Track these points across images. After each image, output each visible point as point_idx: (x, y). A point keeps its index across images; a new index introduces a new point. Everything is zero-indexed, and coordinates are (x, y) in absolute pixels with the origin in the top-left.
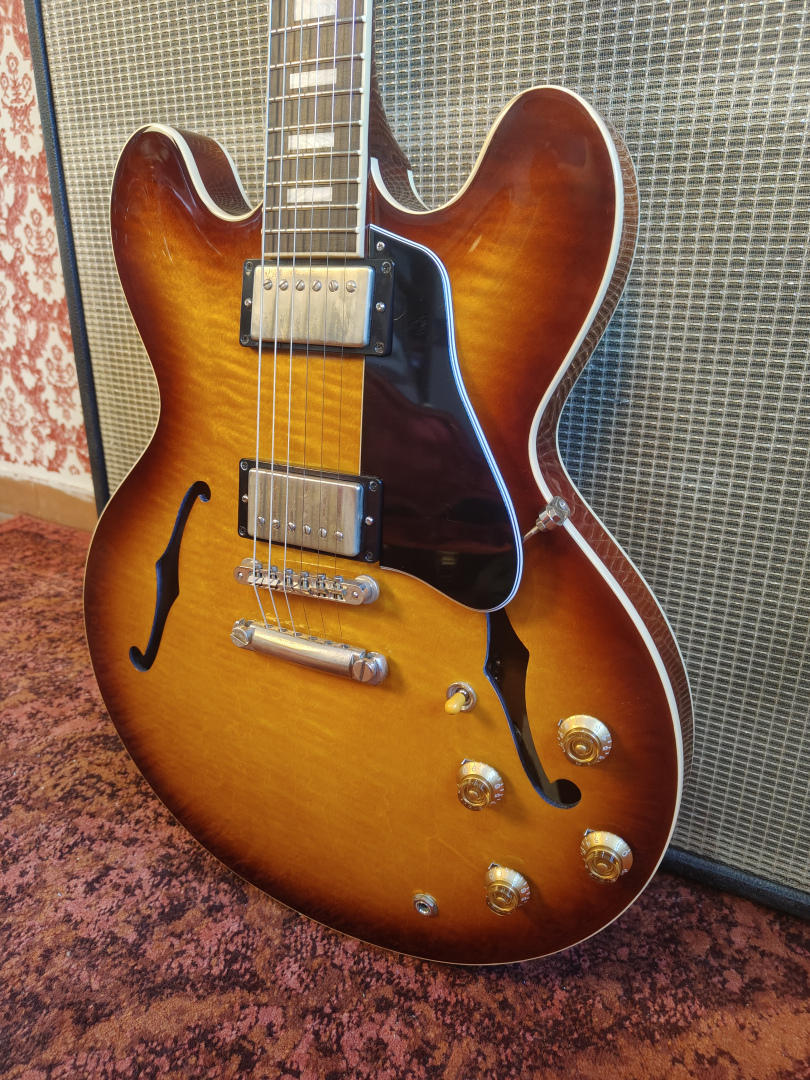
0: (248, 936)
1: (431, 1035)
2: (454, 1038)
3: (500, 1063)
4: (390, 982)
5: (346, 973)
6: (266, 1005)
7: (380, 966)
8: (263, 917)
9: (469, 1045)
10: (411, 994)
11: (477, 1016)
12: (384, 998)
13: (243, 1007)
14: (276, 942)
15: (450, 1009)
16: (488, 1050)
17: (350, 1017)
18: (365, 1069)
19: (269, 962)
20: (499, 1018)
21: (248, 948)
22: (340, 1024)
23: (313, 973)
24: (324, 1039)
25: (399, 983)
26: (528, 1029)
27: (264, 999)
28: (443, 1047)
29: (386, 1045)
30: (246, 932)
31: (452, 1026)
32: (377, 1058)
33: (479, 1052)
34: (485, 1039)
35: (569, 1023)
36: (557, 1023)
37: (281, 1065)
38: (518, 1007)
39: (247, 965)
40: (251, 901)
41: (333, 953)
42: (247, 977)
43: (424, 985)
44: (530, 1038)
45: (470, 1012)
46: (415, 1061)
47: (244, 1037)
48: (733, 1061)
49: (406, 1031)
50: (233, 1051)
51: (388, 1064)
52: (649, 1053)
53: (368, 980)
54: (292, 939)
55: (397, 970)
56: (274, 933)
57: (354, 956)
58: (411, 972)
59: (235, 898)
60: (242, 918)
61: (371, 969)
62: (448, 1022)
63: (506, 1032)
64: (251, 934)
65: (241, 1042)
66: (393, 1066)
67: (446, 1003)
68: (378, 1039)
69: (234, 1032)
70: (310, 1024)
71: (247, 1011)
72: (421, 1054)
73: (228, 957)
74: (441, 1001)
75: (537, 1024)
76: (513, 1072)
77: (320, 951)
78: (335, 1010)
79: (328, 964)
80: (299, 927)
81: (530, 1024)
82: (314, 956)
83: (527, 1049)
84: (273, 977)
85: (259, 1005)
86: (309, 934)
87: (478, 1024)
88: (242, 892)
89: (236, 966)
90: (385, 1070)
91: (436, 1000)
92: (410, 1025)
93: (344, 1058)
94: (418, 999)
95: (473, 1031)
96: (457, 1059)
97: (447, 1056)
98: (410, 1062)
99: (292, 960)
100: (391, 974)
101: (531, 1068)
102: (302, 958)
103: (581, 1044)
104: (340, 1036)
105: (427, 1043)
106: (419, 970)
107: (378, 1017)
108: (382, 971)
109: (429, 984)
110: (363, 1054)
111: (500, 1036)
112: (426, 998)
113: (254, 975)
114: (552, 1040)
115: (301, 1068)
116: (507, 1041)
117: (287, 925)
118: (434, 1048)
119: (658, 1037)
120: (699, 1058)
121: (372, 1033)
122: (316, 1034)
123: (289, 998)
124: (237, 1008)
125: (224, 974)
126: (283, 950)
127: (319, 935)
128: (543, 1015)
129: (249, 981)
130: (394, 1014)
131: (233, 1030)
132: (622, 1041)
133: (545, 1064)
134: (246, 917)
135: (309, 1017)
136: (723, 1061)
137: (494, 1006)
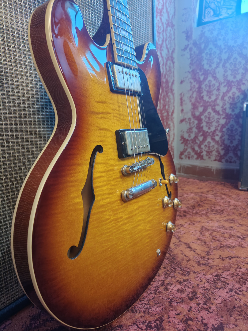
0: (139, 323)
1: (175, 281)
2: (175, 276)
3: (181, 270)
4: (158, 287)
5: (156, 296)
6: (169, 316)
7: (153, 289)
8: (130, 318)
9: (176, 274)
10: (162, 283)
11: (168, 272)
12: (164, 289)
13: (169, 322)
14: (142, 314)
15: (166, 277)
16: (177, 272)
17: (171, 296)
18: (186, 293)
19: (151, 316)
20: (169, 269)
21: (145, 322)
22: (174, 298)
23: (156, 304)
24: (179, 301)
25: (159, 286)
26: (171, 265)
27: (166, 316)
28: (177, 279)
29: (179, 289)
30: (137, 324)
31: (171, 277)
32: (183, 291)
33: (179, 273)
34: (175, 272)
35: (169, 260)
36: (169, 261)
37: (189, 311)
38: (165, 266)
39: (153, 322)
40: (122, 323)
41: (148, 299)
42: (158, 322)
43: (159, 281)
44: (174, 265)
45: (167, 273)
46: (182, 284)
47: (181, 321)
48: (175, 243)
49: (174, 285)
50: (187, 323)
51: (184, 289)
52: (175, 251)
53: (158, 292)
54: (141, 310)
55: (154, 285)
56: (138, 315)
57: (149, 294)
58: (155, 283)
59: (119, 329)
60: (129, 326)
61: (154, 291)
62: (170, 277)
63: (172, 268)
64: (138, 322)
65: (183, 321)
66: (185, 288)
67: (164, 277)
68: (177, 290)
69: (180, 324)
70: (174, 304)
71: (171, 321)
72: (180, 283)
73: (148, 328)
74: (164, 278)
75: (170, 264)
76: (183, 269)
77: (147, 302)
78: (169, 299)
79: (152, 300)
80: (136, 308)
81: (170, 265)
82: (149, 304)
83: (176, 266)
84: (158, 314)
85: (169, 318)
86: (140, 305)
87: (170, 272)
88: (115, 327)
89: (153, 326)
90: (185, 289)
91: (164, 279)
92: (172, 284)
93: (184, 297)
94: (164, 282)
95: (172, 273)
96: (181, 277)
97: (180, 278)
98: (183, 285)
99: (150, 310)
100: (155, 287)
101: (181, 266)
102: (150, 307)
103: (174, 259)
104: (177, 298)
105: (177, 282)
106: (153, 282)
107: (170, 290)
108: (155, 288)
109: (159, 280)
110: (182, 293)
111: (173, 269)
112: (163, 281)
113: (157, 320)
114: (174, 262)
115: (189, 306)
116: (174, 269)
117: (135, 311)
118: (178, 280)
119: (171, 249)
120: (175, 246)
121: (176, 292)
122: (177, 303)
123: (165, 309)
124: (170, 324)
125: (156, 329)
126: (146, 312)
127: (140, 303)
128: (167, 262)
129: (159, 321)
130: (168, 287)
131: (179, 324)
132: (173, 254)
133: (180, 264)
134: (130, 324)
135: (172, 304)
136: (176, 244)
137: (165, 269)
